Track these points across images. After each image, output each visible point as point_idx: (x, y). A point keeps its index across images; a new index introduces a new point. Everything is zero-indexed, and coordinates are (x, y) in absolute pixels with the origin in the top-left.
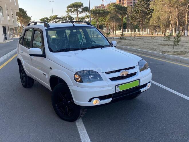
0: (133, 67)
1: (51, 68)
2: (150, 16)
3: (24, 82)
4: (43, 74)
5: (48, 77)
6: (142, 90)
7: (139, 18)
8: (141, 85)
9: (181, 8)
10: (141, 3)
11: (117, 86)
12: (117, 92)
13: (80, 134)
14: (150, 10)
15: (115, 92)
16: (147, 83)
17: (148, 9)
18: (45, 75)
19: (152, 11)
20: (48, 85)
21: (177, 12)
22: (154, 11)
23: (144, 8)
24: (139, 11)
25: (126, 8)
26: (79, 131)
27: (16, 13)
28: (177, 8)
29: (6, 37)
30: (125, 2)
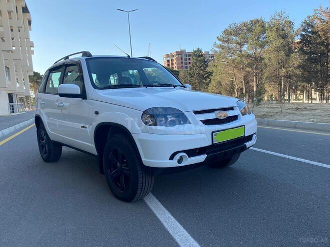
0: (232, 109)
1: (97, 113)
2: (208, 80)
3: (46, 153)
4: (82, 127)
5: (90, 130)
6: (248, 144)
7: (195, 83)
8: (246, 135)
9: (247, 69)
10: (196, 64)
11: (214, 134)
12: (214, 143)
13: (162, 220)
14: (207, 73)
15: (211, 144)
16: (253, 135)
17: (205, 72)
18: (86, 128)
19: (211, 74)
20: (90, 145)
21: (243, 74)
22: (213, 74)
23: (202, 70)
24: (194, 75)
25: (178, 72)
26: (158, 215)
27: (29, 76)
28: (242, 69)
29: (13, 109)
30: (174, 66)
